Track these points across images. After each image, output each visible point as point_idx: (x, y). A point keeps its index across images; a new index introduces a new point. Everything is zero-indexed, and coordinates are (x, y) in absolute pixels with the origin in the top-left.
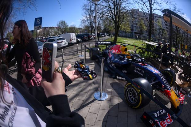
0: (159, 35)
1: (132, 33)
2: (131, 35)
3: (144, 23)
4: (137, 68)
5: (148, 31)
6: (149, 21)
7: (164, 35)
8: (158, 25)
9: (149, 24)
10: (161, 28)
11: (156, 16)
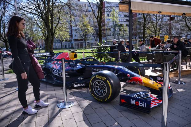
0: (113, 35)
1: (71, 41)
2: (69, 46)
3: (89, 22)
4: (94, 70)
5: (95, 33)
6: (98, 16)
7: (121, 33)
8: (111, 20)
9: (98, 21)
10: (116, 25)
11: (108, 5)
